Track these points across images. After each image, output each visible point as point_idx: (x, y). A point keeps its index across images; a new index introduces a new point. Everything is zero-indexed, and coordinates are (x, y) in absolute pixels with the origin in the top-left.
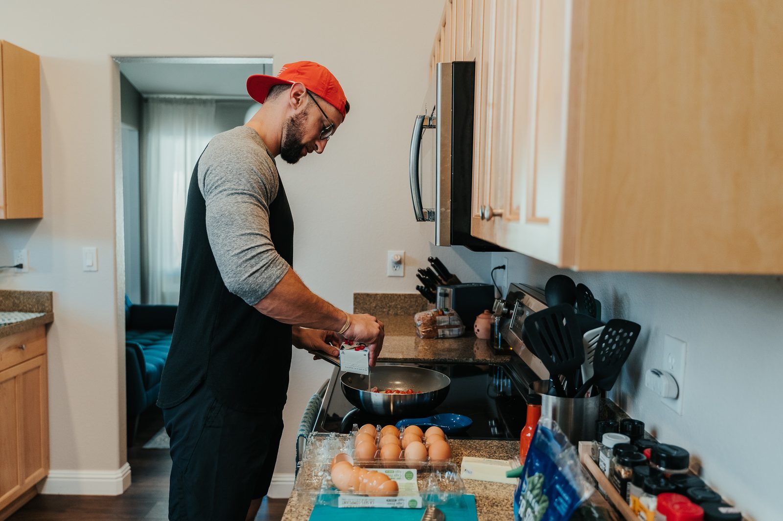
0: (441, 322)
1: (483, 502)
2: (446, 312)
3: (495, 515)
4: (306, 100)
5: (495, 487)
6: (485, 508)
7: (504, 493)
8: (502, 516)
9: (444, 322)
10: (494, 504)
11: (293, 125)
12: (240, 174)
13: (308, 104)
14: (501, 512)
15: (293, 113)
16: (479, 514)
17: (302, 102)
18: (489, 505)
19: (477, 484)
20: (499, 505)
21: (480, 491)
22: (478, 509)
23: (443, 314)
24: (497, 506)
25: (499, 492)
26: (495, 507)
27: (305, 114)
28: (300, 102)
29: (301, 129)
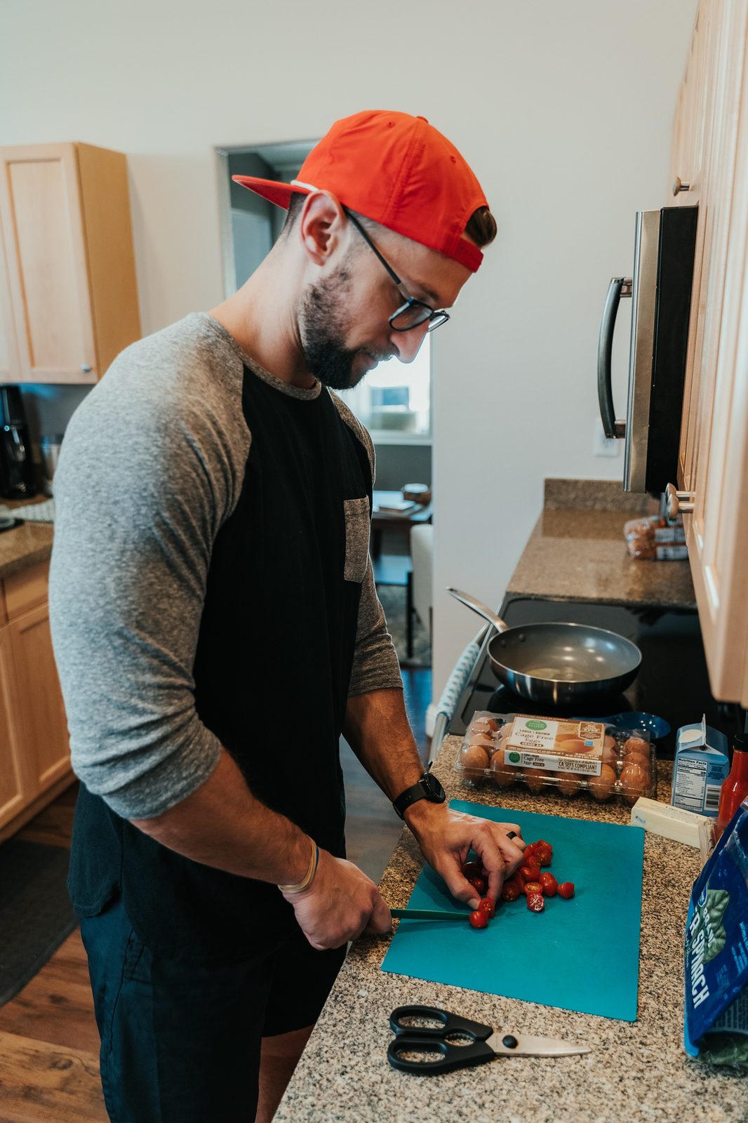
0: (661, 537)
1: (654, 878)
2: (670, 523)
3: (667, 902)
4: (345, 237)
5: (678, 851)
6: (655, 888)
7: (690, 863)
8: (676, 905)
9: (667, 537)
10: (670, 881)
11: (319, 307)
12: (116, 503)
13: (350, 249)
14: (677, 898)
15: (316, 274)
16: (644, 897)
17: (336, 244)
18: (662, 883)
19: (654, 843)
20: (677, 885)
21: (655, 856)
22: (645, 888)
23: (667, 526)
24: (674, 886)
25: (682, 861)
26: (670, 888)
27: (344, 275)
28: (329, 243)
29: (339, 314)
